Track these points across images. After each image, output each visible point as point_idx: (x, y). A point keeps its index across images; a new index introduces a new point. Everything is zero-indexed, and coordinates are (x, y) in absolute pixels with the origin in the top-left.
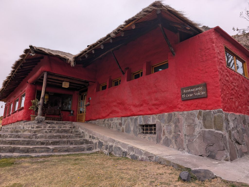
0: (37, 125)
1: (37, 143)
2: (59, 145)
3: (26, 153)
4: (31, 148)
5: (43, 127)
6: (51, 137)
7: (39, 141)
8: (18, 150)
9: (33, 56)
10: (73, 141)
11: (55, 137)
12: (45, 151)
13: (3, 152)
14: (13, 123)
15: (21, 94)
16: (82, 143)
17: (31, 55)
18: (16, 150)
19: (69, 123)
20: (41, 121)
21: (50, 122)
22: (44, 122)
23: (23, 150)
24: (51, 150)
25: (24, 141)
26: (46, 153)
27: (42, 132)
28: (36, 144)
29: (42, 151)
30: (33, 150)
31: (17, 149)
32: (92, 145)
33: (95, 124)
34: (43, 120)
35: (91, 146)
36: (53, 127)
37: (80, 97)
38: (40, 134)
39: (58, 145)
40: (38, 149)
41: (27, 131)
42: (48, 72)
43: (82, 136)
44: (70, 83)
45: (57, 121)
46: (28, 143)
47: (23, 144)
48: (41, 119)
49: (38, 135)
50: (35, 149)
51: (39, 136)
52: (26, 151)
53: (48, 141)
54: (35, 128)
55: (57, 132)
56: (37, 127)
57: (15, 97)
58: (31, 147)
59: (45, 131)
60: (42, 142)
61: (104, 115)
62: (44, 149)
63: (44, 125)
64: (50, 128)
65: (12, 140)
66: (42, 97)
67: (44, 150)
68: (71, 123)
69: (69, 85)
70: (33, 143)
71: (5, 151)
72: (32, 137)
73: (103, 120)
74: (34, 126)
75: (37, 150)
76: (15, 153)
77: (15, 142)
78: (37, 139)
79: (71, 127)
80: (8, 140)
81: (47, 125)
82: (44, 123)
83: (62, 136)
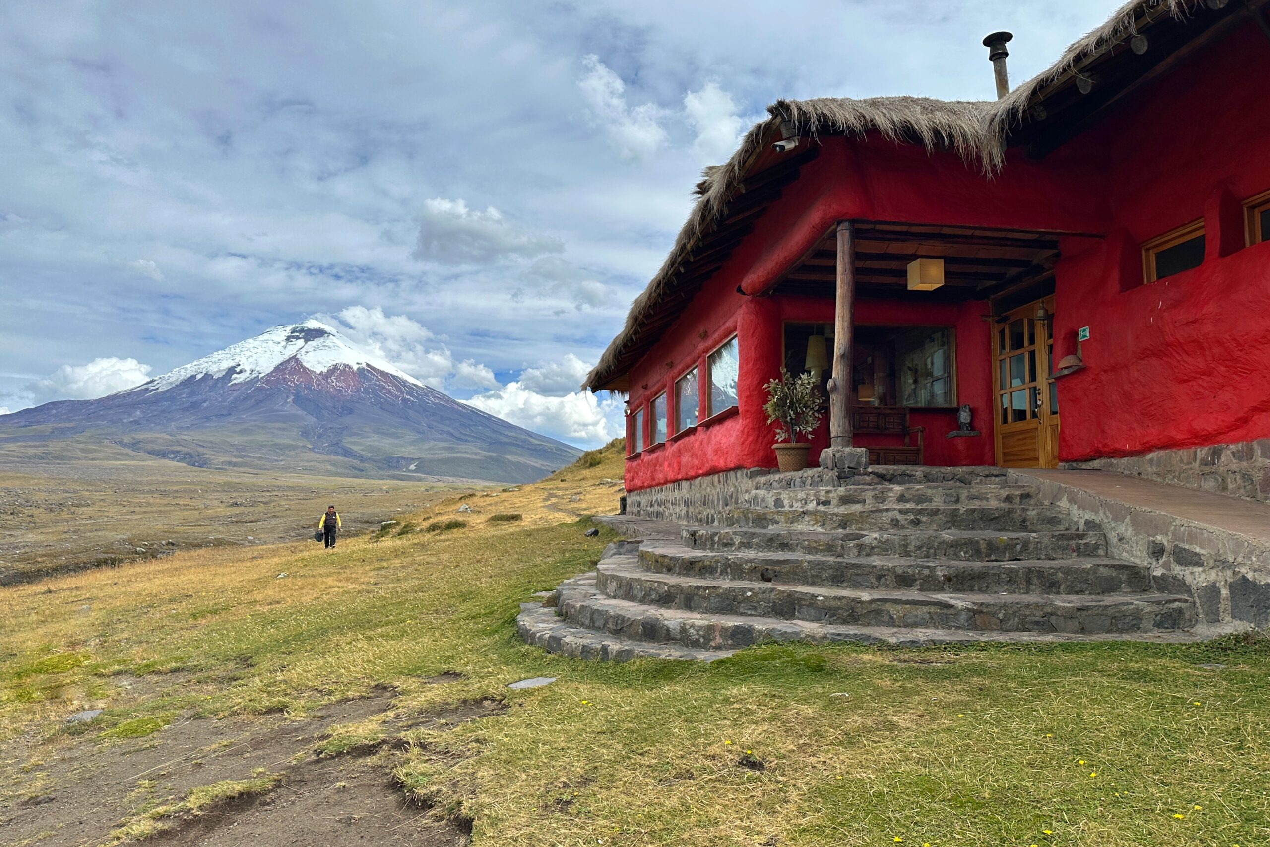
0: (842, 490)
1: (879, 577)
2: (985, 592)
3: (845, 622)
4: (864, 599)
5: (869, 495)
6: (932, 551)
7: (889, 570)
8: (810, 605)
9: (791, 151)
10: (1060, 575)
11: (951, 551)
12: (931, 618)
13: (749, 612)
14: (687, 479)
15: (706, 351)
16: (1110, 587)
17: (782, 147)
18: (801, 606)
19: (987, 476)
20: (854, 471)
21: (891, 472)
22: (867, 474)
23: (830, 609)
24: (963, 617)
25: (818, 564)
26: (940, 632)
27: (875, 524)
28: (873, 580)
29: (917, 616)
30: (878, 612)
31: (803, 603)
32: (1186, 601)
33: (1136, 479)
34: (859, 463)
35: (1176, 605)
36: (920, 499)
37: (1002, 333)
38: (876, 535)
39: (980, 590)
40: (899, 607)
41: (807, 518)
42: (853, 222)
43: (1097, 547)
44: (948, 261)
45: (926, 469)
46: (838, 577)
47: (816, 580)
48: (850, 463)
49: (866, 540)
50: (883, 608)
51: (875, 543)
52: (845, 614)
53: (928, 567)
54: (834, 502)
55: (949, 522)
56: (845, 500)
57: (671, 365)
58: (866, 596)
59: (892, 520)
60: (899, 571)
61: (1206, 423)
62: (925, 609)
63: (874, 489)
64: (907, 501)
65: (767, 562)
66: (842, 351)
67: (929, 613)
68: (996, 476)
69: (947, 274)
70: (860, 579)
71: (755, 609)
72: (842, 546)
73: (1202, 452)
74: (831, 495)
75: (893, 609)
76: (798, 618)
77: (777, 568)
78: (868, 555)
79: (1008, 499)
80: (751, 561)
81: (891, 490)
82: (867, 478)
83: (983, 546)
